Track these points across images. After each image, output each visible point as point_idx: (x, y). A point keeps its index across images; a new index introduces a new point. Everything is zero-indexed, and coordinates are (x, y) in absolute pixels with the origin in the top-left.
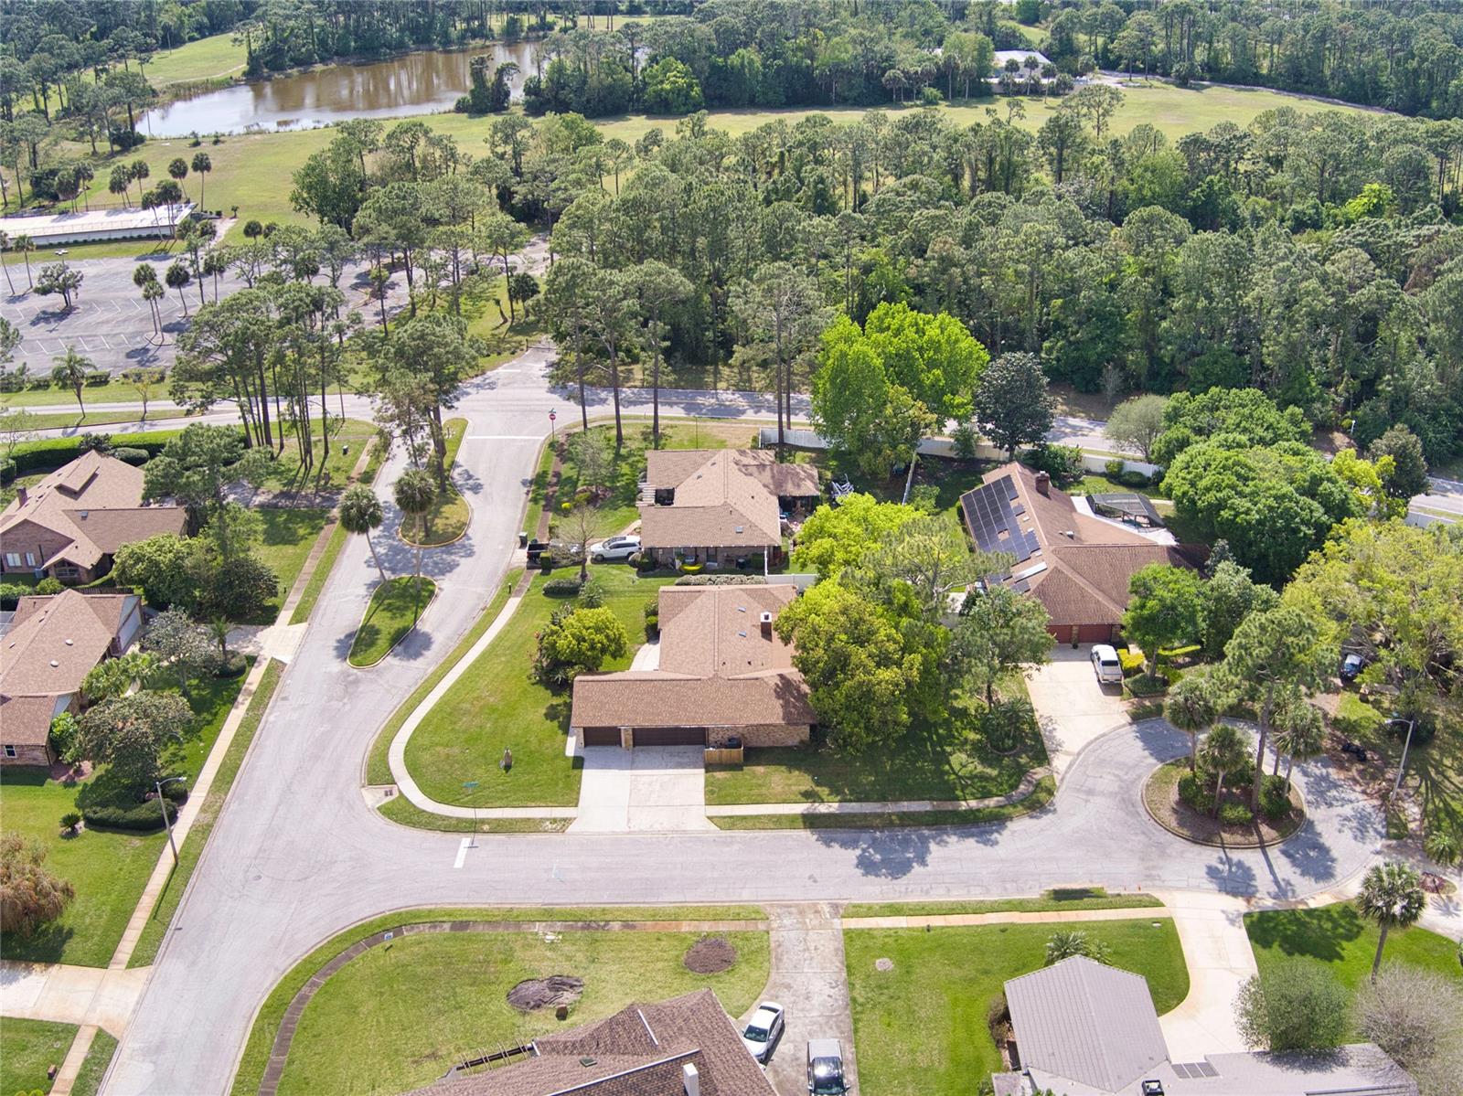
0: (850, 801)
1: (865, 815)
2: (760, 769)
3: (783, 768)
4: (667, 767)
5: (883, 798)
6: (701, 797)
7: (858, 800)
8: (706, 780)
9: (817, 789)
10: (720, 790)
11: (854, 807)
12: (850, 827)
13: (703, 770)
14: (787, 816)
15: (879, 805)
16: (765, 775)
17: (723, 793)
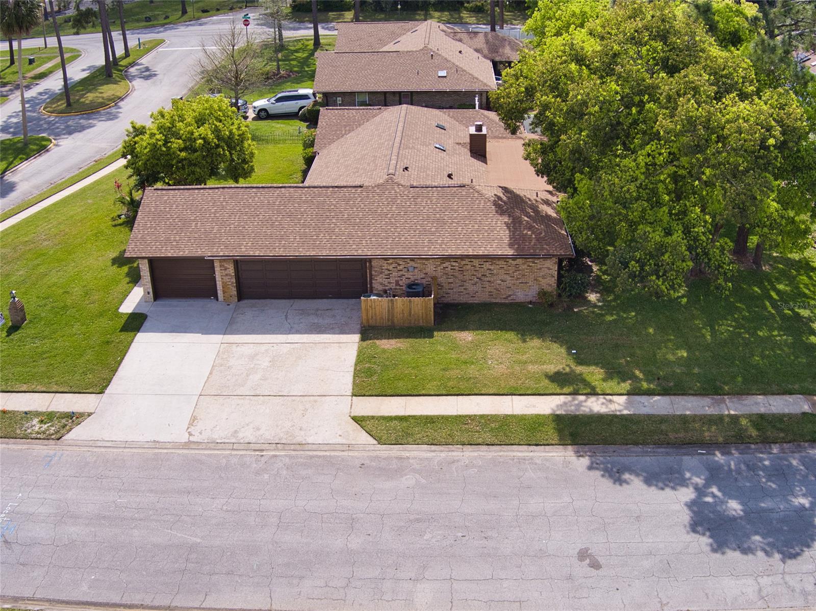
0: (649, 393)
1: (684, 419)
2: (467, 337)
3: (511, 335)
4: (290, 331)
5: (711, 389)
6: (346, 381)
7: (665, 392)
8: (360, 353)
9: (579, 369)
10: (385, 367)
11: (658, 405)
12: (658, 444)
13: (357, 337)
14: (521, 419)
15: (707, 401)
16: (476, 345)
17: (392, 374)
